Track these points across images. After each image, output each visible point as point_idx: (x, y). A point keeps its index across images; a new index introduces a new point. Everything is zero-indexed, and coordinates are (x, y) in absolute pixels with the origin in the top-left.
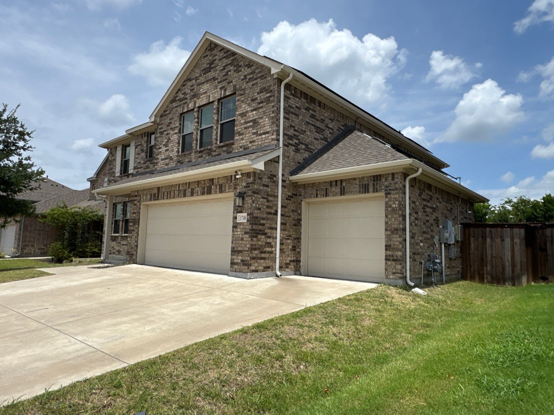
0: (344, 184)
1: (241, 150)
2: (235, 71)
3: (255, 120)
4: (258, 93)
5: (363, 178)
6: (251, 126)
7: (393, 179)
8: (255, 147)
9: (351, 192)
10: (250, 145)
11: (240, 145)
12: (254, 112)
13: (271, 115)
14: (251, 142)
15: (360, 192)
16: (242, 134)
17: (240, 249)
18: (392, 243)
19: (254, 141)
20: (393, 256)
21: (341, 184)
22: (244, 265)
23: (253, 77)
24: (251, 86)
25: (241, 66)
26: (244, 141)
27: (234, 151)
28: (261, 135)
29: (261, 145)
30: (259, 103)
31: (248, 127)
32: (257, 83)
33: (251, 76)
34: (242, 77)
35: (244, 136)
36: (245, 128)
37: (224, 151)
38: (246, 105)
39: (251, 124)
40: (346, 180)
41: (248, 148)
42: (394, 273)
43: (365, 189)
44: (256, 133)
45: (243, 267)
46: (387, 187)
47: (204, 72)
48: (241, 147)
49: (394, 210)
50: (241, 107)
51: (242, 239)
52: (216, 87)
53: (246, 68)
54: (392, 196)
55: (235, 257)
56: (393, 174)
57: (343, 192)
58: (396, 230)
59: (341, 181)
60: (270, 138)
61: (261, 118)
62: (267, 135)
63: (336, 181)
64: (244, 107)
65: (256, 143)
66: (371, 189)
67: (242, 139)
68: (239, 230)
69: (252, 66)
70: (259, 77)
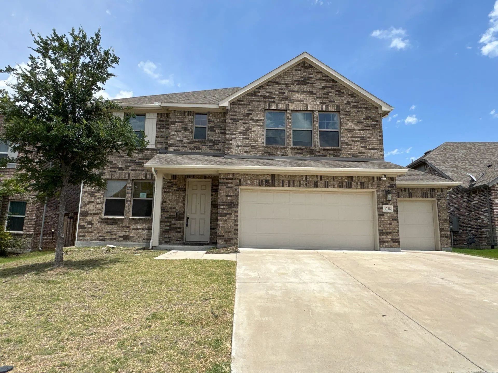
0: (411, 191)
1: (349, 156)
2: (336, 94)
3: (363, 137)
4: (364, 119)
5: (423, 188)
6: (359, 141)
7: (442, 191)
8: (364, 157)
9: (416, 196)
10: (360, 155)
11: (349, 153)
12: (361, 132)
13: (379, 138)
14: (359, 153)
15: (422, 197)
16: (351, 145)
17: (388, 231)
18: (444, 227)
19: (363, 153)
20: (445, 235)
21: (409, 191)
22: (394, 242)
23: (357, 106)
24: (356, 111)
25: (343, 93)
26: (352, 151)
27: (342, 156)
28: (369, 149)
29: (370, 157)
30: (365, 126)
31: (356, 141)
32: (362, 111)
33: (355, 104)
34: (345, 102)
35: (352, 147)
36: (353, 141)
37: (330, 154)
38: (352, 124)
39: (359, 139)
40: (412, 189)
41: (358, 156)
42: (447, 244)
43: (426, 195)
44: (365, 147)
45: (394, 244)
46: (438, 195)
47: (297, 82)
48: (349, 154)
49: (444, 209)
50: (347, 124)
51: (391, 224)
52: (315, 100)
53: (349, 96)
54: (442, 201)
55: (385, 237)
56: (442, 189)
57: (410, 196)
58: (446, 220)
59: (409, 188)
60: (379, 153)
61: (369, 137)
62: (376, 151)
63: (405, 188)
64: (350, 125)
65: (366, 155)
66: (429, 196)
67: (351, 149)
68: (386, 217)
69: (355, 97)
70: (364, 108)
